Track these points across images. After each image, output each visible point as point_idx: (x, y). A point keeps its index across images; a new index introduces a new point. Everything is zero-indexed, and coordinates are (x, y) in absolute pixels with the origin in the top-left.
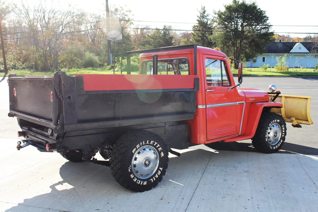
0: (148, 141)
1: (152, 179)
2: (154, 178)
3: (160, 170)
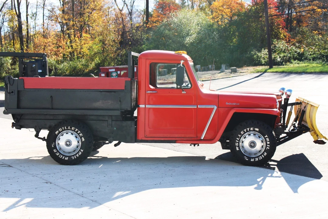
0: (69, 127)
1: (73, 157)
2: (75, 156)
3: (81, 151)
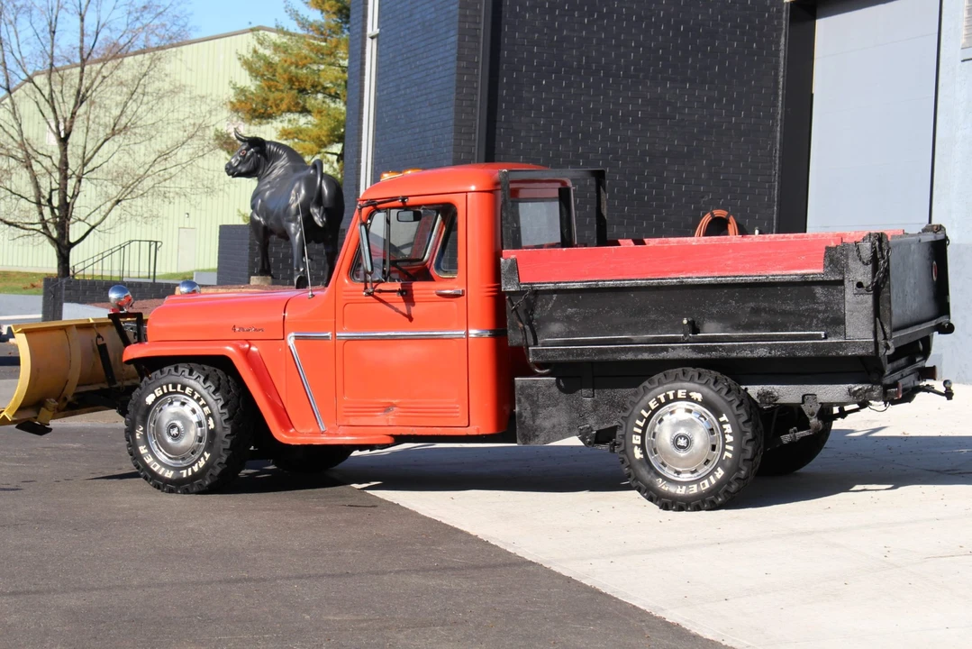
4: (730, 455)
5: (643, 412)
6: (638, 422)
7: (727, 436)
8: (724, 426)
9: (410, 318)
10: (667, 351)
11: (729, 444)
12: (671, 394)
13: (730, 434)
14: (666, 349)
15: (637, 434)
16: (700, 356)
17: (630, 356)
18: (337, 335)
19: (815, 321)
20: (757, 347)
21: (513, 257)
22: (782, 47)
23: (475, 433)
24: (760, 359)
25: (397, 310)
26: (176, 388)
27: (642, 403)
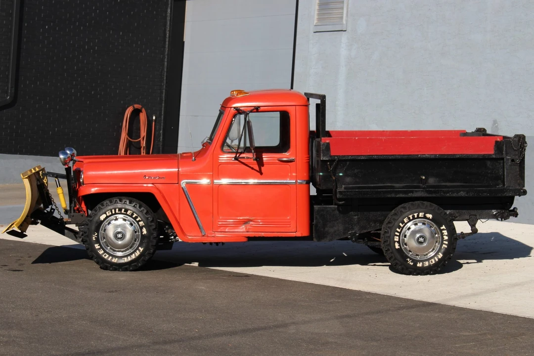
4: (446, 246)
5: (401, 224)
6: (398, 230)
7: (444, 237)
8: (443, 232)
9: (261, 174)
10: (413, 193)
11: (445, 240)
12: (416, 215)
13: (446, 235)
14: (412, 192)
15: (397, 235)
16: (430, 195)
17: (393, 195)
18: (215, 181)
19: (486, 178)
20: (460, 191)
21: (328, 141)
22: (168, 15)
23: (300, 235)
24: (461, 198)
25: (252, 169)
26: (121, 211)
27: (400, 219)
